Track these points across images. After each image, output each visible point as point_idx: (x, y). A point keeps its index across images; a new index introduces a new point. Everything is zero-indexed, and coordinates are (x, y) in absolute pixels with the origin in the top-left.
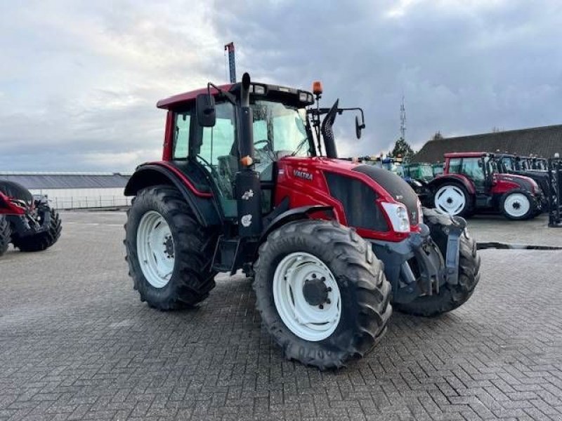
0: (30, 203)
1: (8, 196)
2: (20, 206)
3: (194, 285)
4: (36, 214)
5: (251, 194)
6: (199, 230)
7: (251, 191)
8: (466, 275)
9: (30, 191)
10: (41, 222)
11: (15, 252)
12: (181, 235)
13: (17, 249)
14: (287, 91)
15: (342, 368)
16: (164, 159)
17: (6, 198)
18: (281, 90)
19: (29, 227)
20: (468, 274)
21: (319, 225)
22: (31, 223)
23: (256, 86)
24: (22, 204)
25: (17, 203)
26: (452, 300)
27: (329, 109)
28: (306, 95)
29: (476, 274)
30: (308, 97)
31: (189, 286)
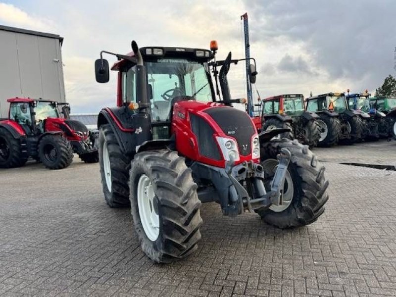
0: (85, 133)
1: (73, 129)
2: (79, 135)
3: (123, 192)
4: (89, 141)
5: (140, 130)
6: (124, 155)
7: (140, 128)
8: (307, 198)
9: (86, 126)
10: (93, 146)
11: (82, 163)
12: (112, 158)
13: (83, 161)
14: (183, 50)
15: (161, 263)
16: (118, 106)
17: (71, 130)
18: (177, 50)
19: (85, 148)
20: (310, 196)
21: (153, 155)
22: (85, 146)
23: (155, 50)
24: (81, 134)
25: (78, 133)
26: (297, 217)
27: (224, 61)
28: (203, 52)
29: (320, 197)
30: (205, 53)
31: (120, 193)
